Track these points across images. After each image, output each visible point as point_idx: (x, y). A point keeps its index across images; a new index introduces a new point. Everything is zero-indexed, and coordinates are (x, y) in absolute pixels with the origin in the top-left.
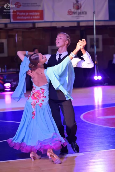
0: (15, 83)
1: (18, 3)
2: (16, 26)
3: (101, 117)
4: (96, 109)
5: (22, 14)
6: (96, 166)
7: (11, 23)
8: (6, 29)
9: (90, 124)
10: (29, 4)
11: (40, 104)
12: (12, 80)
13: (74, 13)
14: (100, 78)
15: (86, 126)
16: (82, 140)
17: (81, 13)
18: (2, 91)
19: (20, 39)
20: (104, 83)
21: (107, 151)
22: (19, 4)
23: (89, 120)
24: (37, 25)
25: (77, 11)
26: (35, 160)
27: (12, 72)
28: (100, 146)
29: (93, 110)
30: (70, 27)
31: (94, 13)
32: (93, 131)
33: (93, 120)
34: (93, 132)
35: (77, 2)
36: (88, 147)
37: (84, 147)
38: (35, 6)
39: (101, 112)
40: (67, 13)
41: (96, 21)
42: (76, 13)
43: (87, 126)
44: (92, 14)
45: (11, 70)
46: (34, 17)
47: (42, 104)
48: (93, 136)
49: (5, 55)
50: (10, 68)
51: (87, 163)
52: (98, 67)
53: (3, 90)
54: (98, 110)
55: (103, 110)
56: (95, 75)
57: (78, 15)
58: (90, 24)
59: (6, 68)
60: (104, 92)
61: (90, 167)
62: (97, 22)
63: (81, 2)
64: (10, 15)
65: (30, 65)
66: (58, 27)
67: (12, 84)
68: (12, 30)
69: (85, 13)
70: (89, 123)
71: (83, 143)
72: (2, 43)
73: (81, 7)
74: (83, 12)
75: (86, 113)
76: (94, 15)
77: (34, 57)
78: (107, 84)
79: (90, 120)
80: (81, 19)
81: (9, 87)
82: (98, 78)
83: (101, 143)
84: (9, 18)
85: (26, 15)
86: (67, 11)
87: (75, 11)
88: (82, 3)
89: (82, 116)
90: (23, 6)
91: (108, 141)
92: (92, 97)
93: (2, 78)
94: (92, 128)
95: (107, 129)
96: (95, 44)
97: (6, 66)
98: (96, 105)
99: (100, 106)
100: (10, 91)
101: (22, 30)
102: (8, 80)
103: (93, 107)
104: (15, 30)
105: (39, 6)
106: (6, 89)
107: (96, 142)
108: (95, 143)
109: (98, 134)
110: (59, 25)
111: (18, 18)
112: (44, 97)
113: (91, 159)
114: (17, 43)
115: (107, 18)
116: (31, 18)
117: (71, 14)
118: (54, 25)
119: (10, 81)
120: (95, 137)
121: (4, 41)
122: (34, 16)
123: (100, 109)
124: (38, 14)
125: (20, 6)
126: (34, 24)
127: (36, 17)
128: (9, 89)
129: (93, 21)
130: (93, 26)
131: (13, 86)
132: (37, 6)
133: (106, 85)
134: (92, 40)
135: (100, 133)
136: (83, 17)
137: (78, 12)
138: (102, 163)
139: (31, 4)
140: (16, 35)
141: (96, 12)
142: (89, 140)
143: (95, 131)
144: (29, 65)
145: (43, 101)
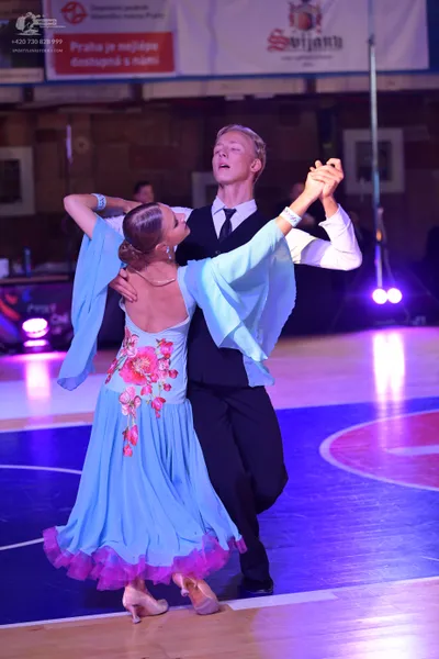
0: (63, 319)
1: (75, 4)
2: (70, 95)
3: (400, 451)
4: (382, 419)
5: (89, 47)
7: (46, 83)
8: (28, 105)
9: (357, 477)
10: (119, 8)
11: (157, 399)
12: (53, 308)
13: (293, 42)
15: (343, 484)
16: (326, 539)
17: (320, 44)
18: (14, 351)
19: (81, 145)
20: (413, 318)
21: (425, 584)
22: (78, 11)
23: (353, 461)
24: (150, 92)
25: (303, 35)
26: (144, 619)
27: (53, 274)
28: (397, 565)
29: (370, 423)
30: (279, 97)
31: (371, 42)
32: (367, 503)
33: (371, 461)
34: (371, 509)
36: (349, 566)
37: (336, 567)
38: (141, 17)
39: (399, 429)
40: (266, 44)
41: (378, 72)
42: (301, 43)
43: (347, 487)
44: (366, 46)
45: (50, 266)
46: (136, 61)
47: (163, 401)
48: (369, 522)
49: (26, 207)
50: (45, 260)
51: (346, 630)
52: (386, 252)
53: (19, 345)
55: (409, 422)
56: (375, 286)
57: (310, 49)
58: (355, 85)
59: (28, 261)
60: (410, 350)
61: (359, 645)
62: (383, 78)
64: (42, 56)
65: (126, 250)
66: (229, 98)
67: (53, 322)
68: (51, 109)
69: (336, 45)
70: (352, 475)
71: (329, 550)
72: (15, 164)
73: (320, 17)
74: (330, 39)
75: (342, 433)
76: (373, 49)
77: (143, 217)
78: (423, 319)
79: (357, 462)
80: (320, 66)
81: (43, 333)
82: (386, 295)
83: (403, 550)
84: (40, 63)
85: (107, 52)
86: (268, 35)
87: (298, 34)
88: (322, 7)
89: (325, 447)
90: (94, 17)
91: (429, 542)
92: (365, 373)
93: (12, 300)
94: (365, 492)
95: (424, 495)
96: (375, 163)
97: (28, 252)
98: (378, 404)
99: (397, 407)
100: (44, 350)
101: (89, 111)
102: (37, 308)
103: (367, 411)
104: (62, 110)
105: (157, 16)
106: (30, 344)
107: (381, 545)
108: (378, 550)
109: (386, 515)
110: (235, 92)
111: (75, 62)
112: (171, 375)
113: (363, 614)
114: (71, 161)
115: (424, 63)
116: (127, 62)
117: (280, 46)
118: (214, 89)
119: (46, 309)
120: (377, 527)
121: (22, 154)
122: (139, 54)
123: (398, 417)
124: (154, 47)
125: (83, 15)
126: (137, 85)
127: (145, 61)
128: (42, 343)
129: (368, 74)
130: (366, 95)
131: (58, 330)
132: (148, 15)
133: (420, 325)
134: (363, 148)
135: (396, 510)
136: (329, 57)
137: (310, 40)
138: (407, 628)
139: (128, 8)
140: (69, 129)
141: (379, 39)
142: (353, 538)
143: (378, 505)
144: (121, 247)
145: (168, 387)
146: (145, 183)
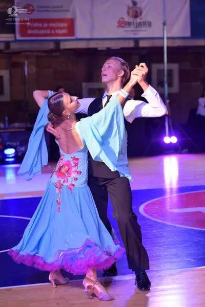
0: (23, 149)
1: (29, 5)
2: (26, 46)
4: (168, 196)
5: (36, 25)
6: (167, 298)
7: (16, 41)
8: (8, 51)
9: (156, 222)
10: (49, 7)
11: (70, 184)
12: (18, 143)
13: (129, 24)
14: (174, 140)
15: (149, 225)
17: (141, 25)
19: (32, 69)
20: (182, 150)
22: (31, 8)
23: (154, 215)
24: (64, 46)
25: (133, 21)
27: (18, 128)
28: (174, 262)
30: (122, 49)
31: (164, 24)
32: (160, 234)
33: (162, 215)
34: (160, 237)
35: (135, 4)
38: (59, 11)
39: (175, 200)
41: (167, 38)
42: (133, 24)
43: (151, 226)
44: (162, 26)
45: (17, 125)
46: (57, 31)
47: (74, 185)
48: (161, 243)
49: (6, 97)
50: (15, 122)
52: (170, 120)
53: (3, 160)
54: (171, 197)
56: (165, 135)
57: (136, 27)
58: (157, 43)
59: (7, 122)
60: (181, 164)
62: (170, 40)
63: (141, 4)
64: (14, 26)
66: (99, 49)
67: (17, 150)
68: (18, 53)
69: (149, 25)
70: (154, 221)
73: (141, 12)
74: (146, 22)
75: (149, 202)
76: (165, 27)
77: (55, 100)
78: (187, 150)
79: (156, 215)
80: (141, 35)
81: (13, 155)
82: (170, 140)
83: (176, 255)
84: (13, 32)
85: (44, 27)
86: (118, 20)
87: (131, 20)
88: (142, 7)
89: (141, 209)
90: (39, 11)
91: (188, 252)
92: (160, 175)
94: (160, 229)
95: (187, 231)
96: (166, 79)
97: (7, 118)
98: (166, 189)
99: (174, 190)
100: (13, 163)
101: (35, 54)
102: (11, 144)
103: (161, 192)
104: (23, 54)
105: (67, 11)
107: (166, 253)
108: (165, 255)
109: (169, 240)
110: (102, 46)
111: (29, 32)
112: (78, 173)
113: (158, 285)
114: (27, 76)
115: (188, 34)
116: (53, 32)
117: (123, 25)
118: (93, 45)
119: (14, 144)
120: (164, 245)
121: (5, 73)
122: (58, 28)
123: (175, 195)
124: (66, 25)
125: (33, 10)
126: (57, 43)
127: (61, 32)
128: (13, 159)
129: (163, 38)
130: (162, 48)
131: (20, 154)
132: (63, 10)
133: (186, 153)
134: (160, 72)
135: (173, 237)
136: (146, 31)
137: (136, 23)
138: (176, 291)
139: (54, 7)
140: (26, 62)
141: (168, 22)
142: (154, 250)
143: (165, 235)
146: (61, 87)
